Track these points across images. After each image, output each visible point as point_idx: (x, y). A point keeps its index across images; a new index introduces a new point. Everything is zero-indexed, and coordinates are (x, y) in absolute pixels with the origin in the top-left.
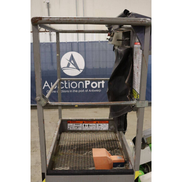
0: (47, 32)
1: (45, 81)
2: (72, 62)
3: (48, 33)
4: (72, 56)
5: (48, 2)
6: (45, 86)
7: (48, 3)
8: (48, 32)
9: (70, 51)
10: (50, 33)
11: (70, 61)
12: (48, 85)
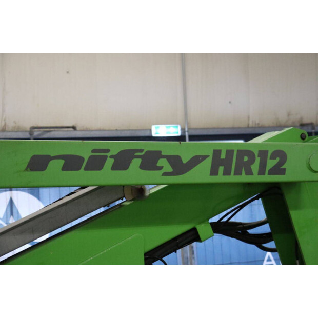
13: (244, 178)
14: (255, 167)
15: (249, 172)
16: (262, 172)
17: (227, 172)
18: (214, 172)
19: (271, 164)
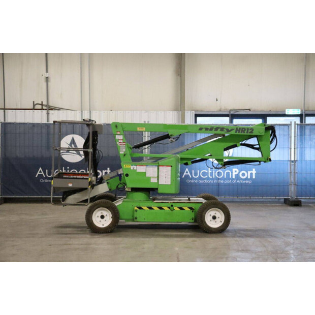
0: (43, 110)
1: (39, 168)
2: (73, 146)
3: (45, 112)
4: (73, 139)
5: (48, 76)
6: (38, 173)
7: (47, 78)
8: (46, 110)
9: (71, 134)
10: (48, 112)
11: (70, 145)
12: (42, 173)
13: (243, 134)
14: (246, 132)
15: (244, 133)
16: (247, 132)
17: (239, 132)
18: (236, 132)
19: (249, 131)
